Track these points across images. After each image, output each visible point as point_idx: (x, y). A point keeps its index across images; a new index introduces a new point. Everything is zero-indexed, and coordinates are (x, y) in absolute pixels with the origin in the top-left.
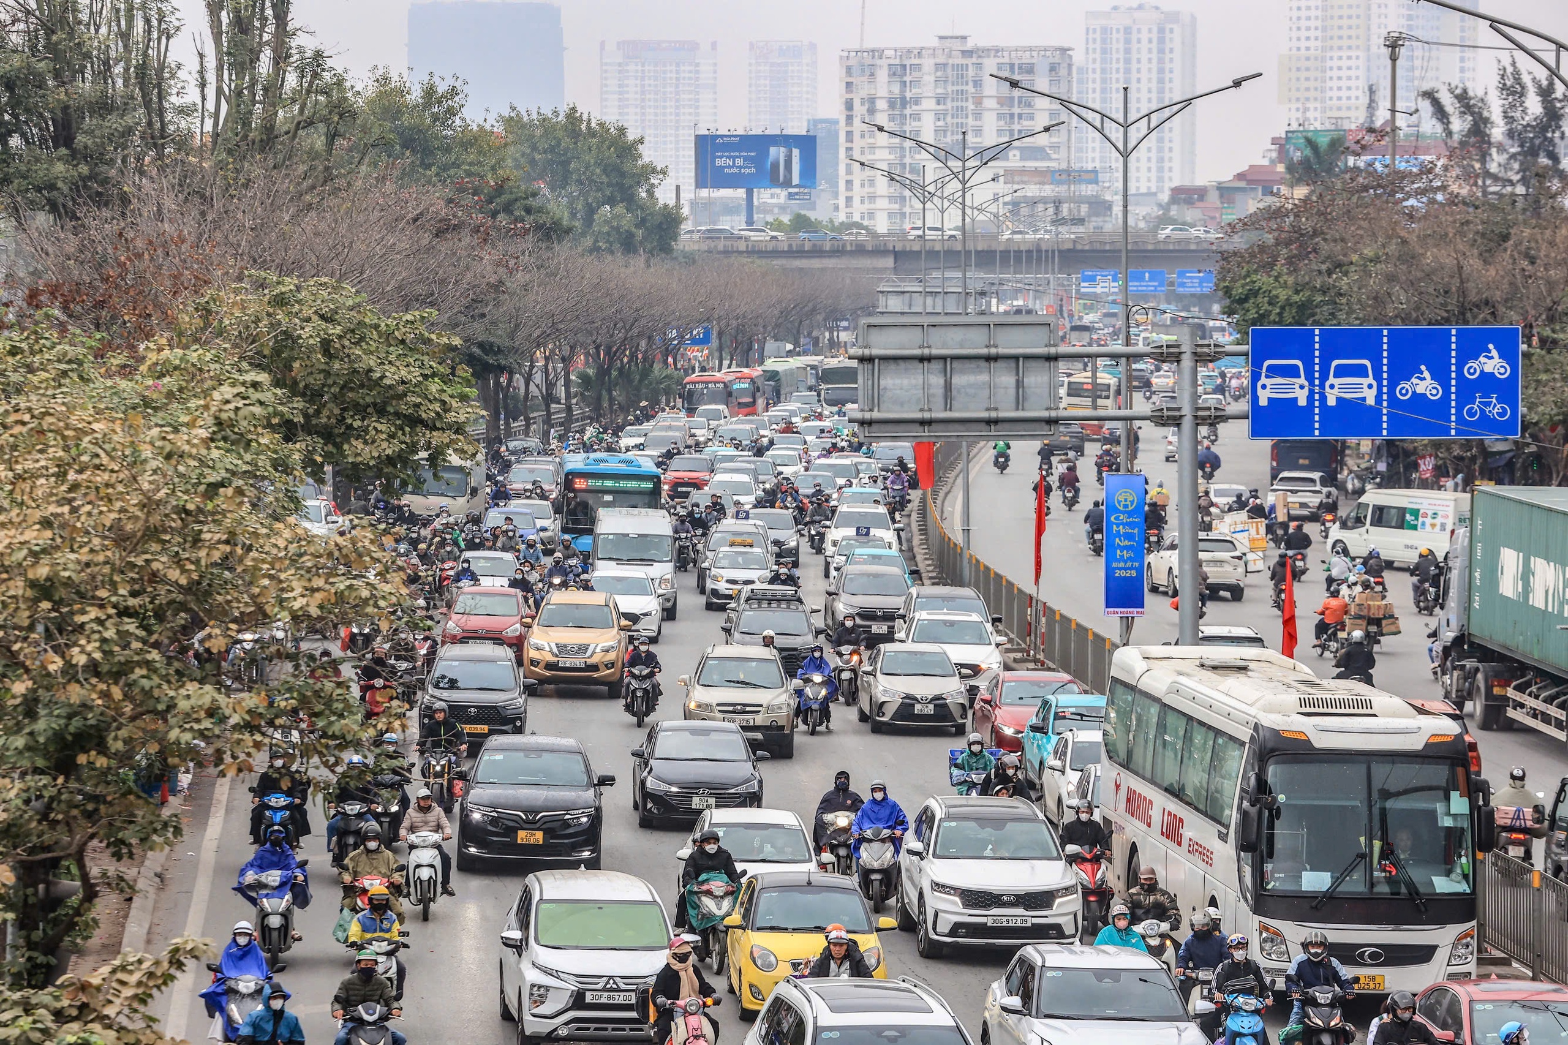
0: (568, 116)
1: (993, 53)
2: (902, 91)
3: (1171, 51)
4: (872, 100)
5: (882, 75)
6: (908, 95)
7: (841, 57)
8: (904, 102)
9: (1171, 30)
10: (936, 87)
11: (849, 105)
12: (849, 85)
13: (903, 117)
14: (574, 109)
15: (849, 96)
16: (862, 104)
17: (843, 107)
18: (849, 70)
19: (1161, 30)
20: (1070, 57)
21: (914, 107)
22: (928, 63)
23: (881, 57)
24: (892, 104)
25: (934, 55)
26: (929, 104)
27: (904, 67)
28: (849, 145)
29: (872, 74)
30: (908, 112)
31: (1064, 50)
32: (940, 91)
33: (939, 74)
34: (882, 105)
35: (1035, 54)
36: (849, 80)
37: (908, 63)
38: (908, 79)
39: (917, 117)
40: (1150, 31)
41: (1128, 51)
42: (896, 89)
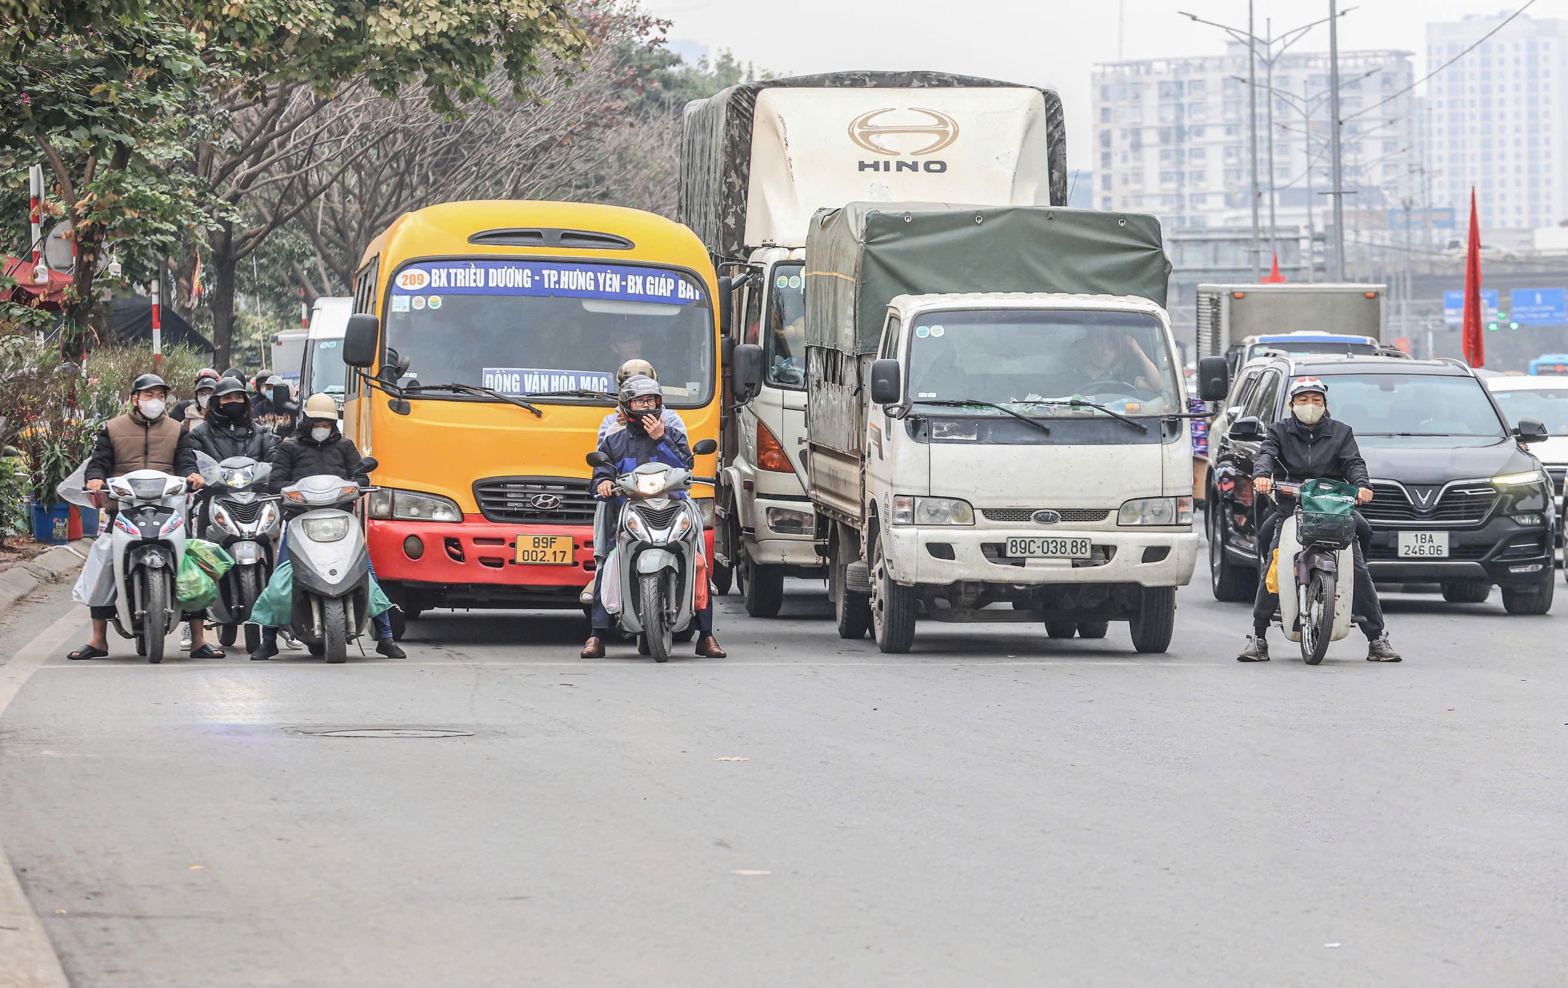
0: (720, 66)
1: (1302, 62)
2: (1179, 118)
3: (1547, 74)
4: (1137, 132)
5: (1151, 97)
6: (1187, 123)
7: (1093, 75)
8: (1181, 133)
9: (1546, 46)
10: (1225, 110)
11: (1105, 139)
12: (1105, 111)
13: (1180, 153)
14: (728, 57)
15: (1106, 127)
16: (1124, 136)
17: (1098, 143)
18: (1104, 92)
19: (1532, 47)
20: (1410, 64)
21: (1196, 140)
22: (1213, 79)
23: (1148, 72)
24: (1164, 136)
25: (1220, 67)
26: (1216, 134)
27: (1180, 84)
28: (1106, 193)
29: (1137, 97)
30: (1186, 146)
31: (1400, 55)
32: (1231, 115)
33: (1229, 92)
34: (1150, 137)
35: (1360, 62)
36: (1106, 105)
37: (1185, 79)
38: (1186, 100)
39: (1199, 153)
40: (1517, 47)
41: (1486, 76)
42: (1170, 115)
